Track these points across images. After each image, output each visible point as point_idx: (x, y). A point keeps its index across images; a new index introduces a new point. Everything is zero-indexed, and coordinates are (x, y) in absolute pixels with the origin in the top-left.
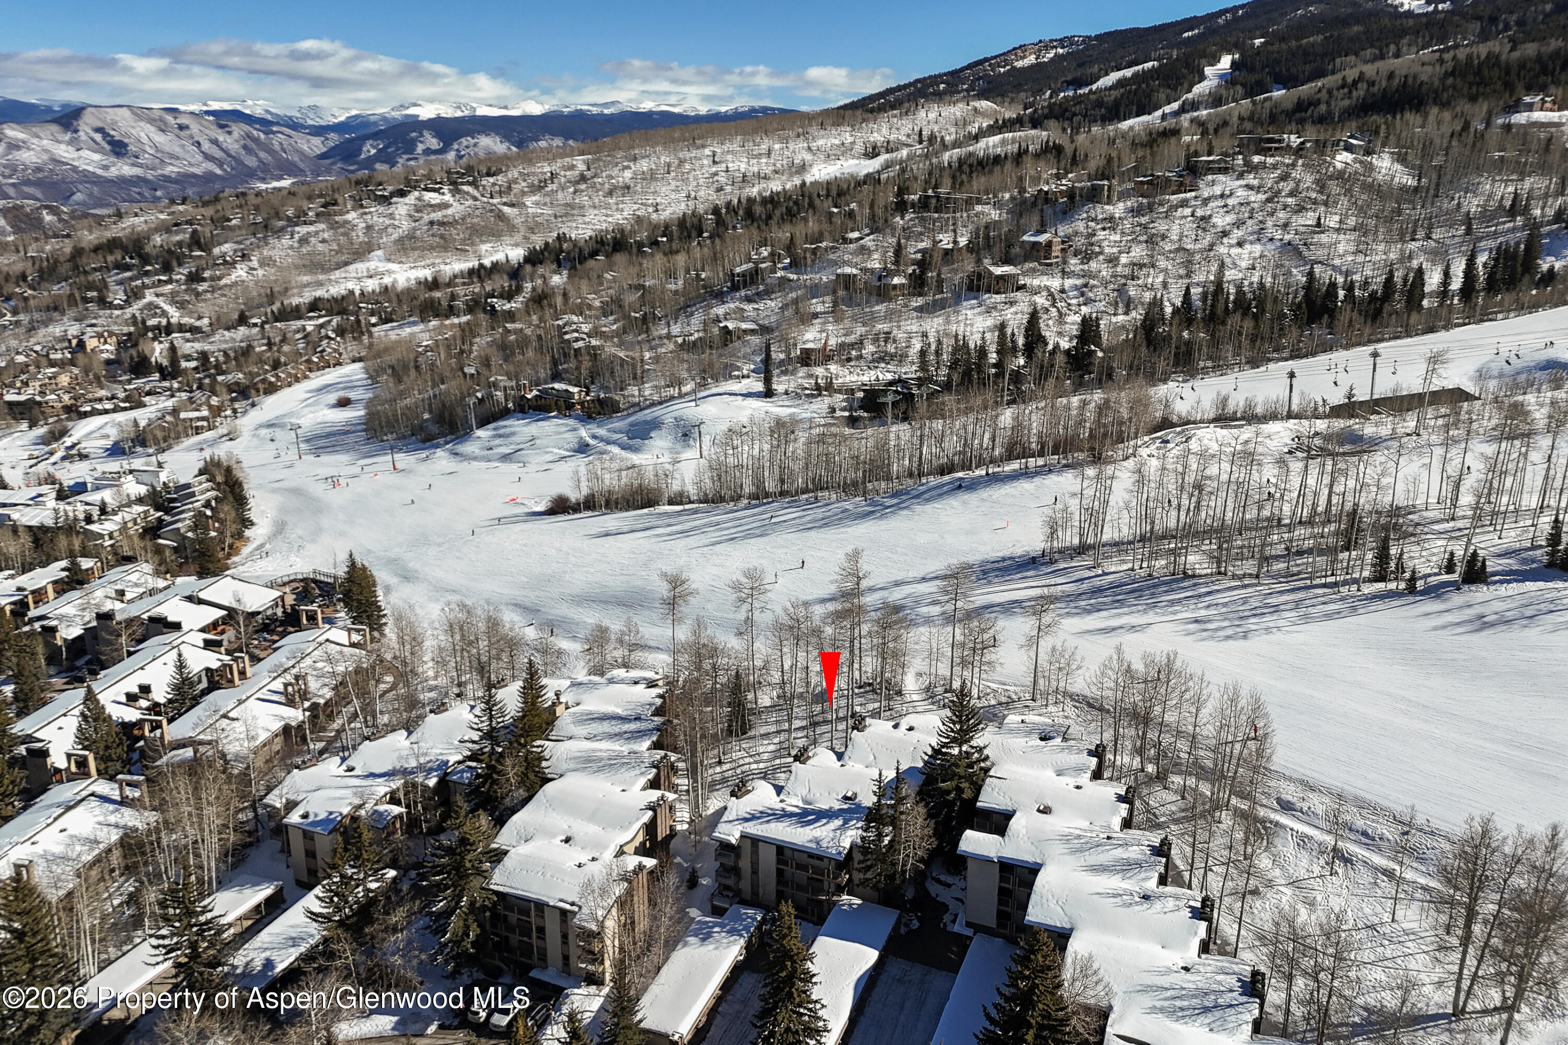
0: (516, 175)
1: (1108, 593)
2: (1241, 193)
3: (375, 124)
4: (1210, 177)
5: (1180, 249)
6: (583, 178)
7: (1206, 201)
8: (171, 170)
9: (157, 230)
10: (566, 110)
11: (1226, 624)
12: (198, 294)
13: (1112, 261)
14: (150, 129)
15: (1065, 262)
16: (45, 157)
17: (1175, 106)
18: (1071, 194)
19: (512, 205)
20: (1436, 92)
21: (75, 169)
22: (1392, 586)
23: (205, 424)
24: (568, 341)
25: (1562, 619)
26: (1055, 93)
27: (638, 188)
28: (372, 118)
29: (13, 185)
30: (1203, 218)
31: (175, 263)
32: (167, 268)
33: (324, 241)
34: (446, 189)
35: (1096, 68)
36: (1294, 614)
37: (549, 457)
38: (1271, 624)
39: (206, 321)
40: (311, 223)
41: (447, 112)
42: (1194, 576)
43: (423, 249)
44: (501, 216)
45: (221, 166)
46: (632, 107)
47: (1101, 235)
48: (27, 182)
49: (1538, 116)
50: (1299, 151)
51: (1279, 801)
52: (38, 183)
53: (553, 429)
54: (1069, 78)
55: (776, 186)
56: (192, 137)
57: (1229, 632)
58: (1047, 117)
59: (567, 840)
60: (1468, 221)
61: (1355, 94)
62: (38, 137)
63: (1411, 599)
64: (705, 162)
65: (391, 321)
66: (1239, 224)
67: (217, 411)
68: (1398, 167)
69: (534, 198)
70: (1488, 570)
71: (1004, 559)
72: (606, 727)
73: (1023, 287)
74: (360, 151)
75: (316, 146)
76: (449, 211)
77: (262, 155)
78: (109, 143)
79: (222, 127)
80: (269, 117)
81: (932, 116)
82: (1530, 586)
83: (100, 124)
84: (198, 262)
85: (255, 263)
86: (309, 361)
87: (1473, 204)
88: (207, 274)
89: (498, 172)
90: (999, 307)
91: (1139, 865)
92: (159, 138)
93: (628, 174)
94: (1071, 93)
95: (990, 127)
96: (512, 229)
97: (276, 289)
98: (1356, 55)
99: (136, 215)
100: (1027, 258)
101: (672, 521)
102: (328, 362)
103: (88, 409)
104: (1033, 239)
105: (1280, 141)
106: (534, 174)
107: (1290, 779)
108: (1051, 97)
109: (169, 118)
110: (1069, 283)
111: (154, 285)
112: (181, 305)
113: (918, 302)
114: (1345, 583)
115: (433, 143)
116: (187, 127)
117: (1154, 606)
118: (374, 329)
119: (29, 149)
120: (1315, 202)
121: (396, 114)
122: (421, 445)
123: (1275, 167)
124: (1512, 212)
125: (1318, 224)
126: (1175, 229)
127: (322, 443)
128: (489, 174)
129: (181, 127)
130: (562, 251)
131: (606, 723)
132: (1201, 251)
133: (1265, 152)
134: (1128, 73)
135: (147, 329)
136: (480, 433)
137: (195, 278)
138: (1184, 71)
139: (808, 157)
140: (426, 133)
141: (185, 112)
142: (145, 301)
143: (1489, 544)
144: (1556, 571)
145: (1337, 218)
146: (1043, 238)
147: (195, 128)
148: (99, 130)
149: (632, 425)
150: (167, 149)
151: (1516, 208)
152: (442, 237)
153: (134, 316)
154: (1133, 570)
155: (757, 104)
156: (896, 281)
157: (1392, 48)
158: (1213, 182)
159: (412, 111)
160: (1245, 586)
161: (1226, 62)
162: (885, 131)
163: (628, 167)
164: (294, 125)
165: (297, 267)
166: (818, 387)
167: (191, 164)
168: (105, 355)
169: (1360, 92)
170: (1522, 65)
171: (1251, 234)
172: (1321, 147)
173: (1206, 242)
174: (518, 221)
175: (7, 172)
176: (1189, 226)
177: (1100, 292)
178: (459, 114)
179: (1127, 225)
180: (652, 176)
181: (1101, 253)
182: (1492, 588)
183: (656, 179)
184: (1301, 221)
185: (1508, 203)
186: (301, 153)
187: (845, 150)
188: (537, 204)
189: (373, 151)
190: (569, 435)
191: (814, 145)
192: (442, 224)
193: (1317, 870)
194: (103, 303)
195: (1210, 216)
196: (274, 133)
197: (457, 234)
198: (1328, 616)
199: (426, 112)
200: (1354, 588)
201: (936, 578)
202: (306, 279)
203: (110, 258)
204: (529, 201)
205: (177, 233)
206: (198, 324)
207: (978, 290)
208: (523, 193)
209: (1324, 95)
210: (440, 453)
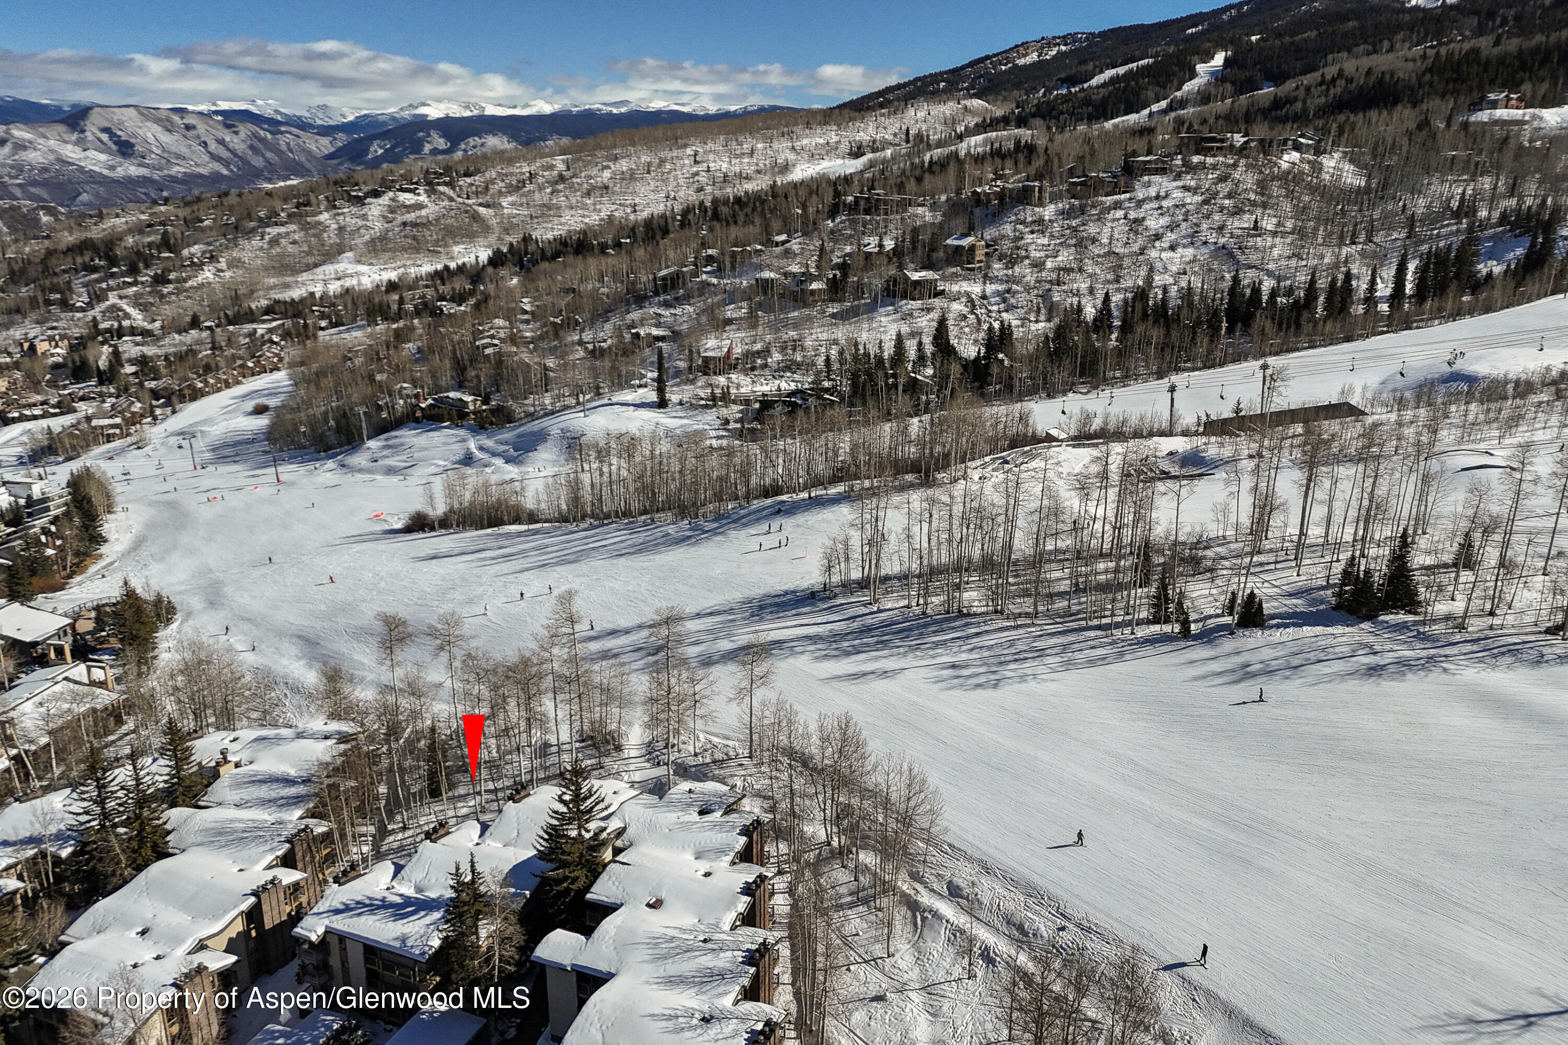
0: (494, 175)
1: (876, 632)
2: (1177, 194)
3: (384, 123)
4: (1146, 178)
5: (1111, 253)
6: (561, 178)
7: (1140, 203)
8: (177, 170)
9: (130, 231)
10: (575, 109)
11: (983, 669)
12: (162, 296)
13: (1038, 265)
14: (157, 129)
15: (989, 267)
16: (52, 157)
17: (1163, 104)
18: (1001, 196)
19: (487, 206)
20: (1412, 89)
21: (81, 169)
22: (1167, 628)
23: (118, 431)
24: (478, 347)
25: (1328, 670)
26: (1049, 91)
27: (617, 189)
28: (381, 118)
29: (19, 185)
30: (1136, 221)
31: (141, 265)
32: (133, 270)
33: (294, 242)
34: (421, 190)
35: (1090, 66)
36: (1058, 659)
37: (433, 470)
38: (1029, 672)
39: (158, 324)
40: (282, 224)
41: (456, 111)
42: (969, 615)
43: (394, 250)
44: (476, 217)
45: (227, 166)
46: (643, 107)
47: (1029, 238)
48: (34, 183)
49: (1501, 113)
50: (1242, 151)
51: (950, 885)
52: (44, 184)
53: (442, 439)
54: (1063, 75)
55: (750, 186)
56: (198, 137)
57: (982, 679)
58: (1034, 116)
59: (143, 933)
60: (1411, 222)
61: (1332, 91)
62: (45, 137)
63: (1183, 644)
64: (687, 162)
65: (343, 325)
66: (1172, 227)
67: (134, 420)
68: (1348, 167)
69: (510, 199)
70: (1265, 612)
71: (786, 593)
72: (264, 792)
73: (942, 292)
74: (367, 151)
75: (324, 146)
76: (424, 212)
77: (269, 155)
78: (115, 143)
79: (228, 126)
80: (279, 118)
81: (921, 114)
82: (1307, 631)
83: (107, 125)
84: (165, 264)
85: (223, 265)
86: (243, 366)
87: (1420, 205)
88: (172, 276)
89: (478, 171)
90: (916, 314)
91: (721, 975)
92: (166, 138)
93: (607, 174)
94: (1064, 91)
95: (977, 125)
96: (487, 229)
97: (240, 292)
98: (1349, 51)
99: (117, 216)
100: (950, 261)
101: (506, 542)
102: (264, 366)
103: (16, 415)
104: (956, 243)
105: (1222, 141)
106: (512, 174)
107: (970, 859)
108: (1044, 95)
109: (176, 118)
110: (990, 288)
111: (119, 287)
112: (144, 308)
113: (833, 308)
114: (1118, 625)
115: (441, 143)
116: (194, 127)
117: (917, 648)
118: (321, 333)
119: (35, 149)
120: (1254, 204)
121: (406, 114)
122: (316, 456)
123: (1214, 167)
124: (1457, 215)
125: (1255, 228)
126: (1106, 231)
127: (227, 452)
128: (467, 175)
129: (188, 127)
130: (526, 253)
131: (265, 788)
132: (1131, 255)
133: (1206, 152)
134: (1121, 70)
135: (99, 332)
136: (373, 444)
137: (161, 280)
138: (1175, 68)
139: (792, 157)
140: (433, 133)
141: (193, 112)
142: (108, 303)
143: (1285, 581)
144: (1342, 614)
145: (1274, 221)
146: (966, 242)
147: (201, 128)
148: (105, 130)
149: (519, 436)
150: (173, 149)
151: (1466, 210)
152: (414, 238)
153: (95, 318)
154: (908, 607)
155: (767, 102)
156: (815, 286)
157: (1386, 44)
158: (1148, 184)
159: (423, 110)
160: (1018, 627)
161: (1219, 59)
162: (871, 130)
163: (608, 167)
164: (303, 125)
165: (266, 269)
166: (713, 398)
167: (197, 165)
168: (51, 360)
169: (1337, 90)
170: (1502, 61)
171: (1184, 237)
172: (1266, 147)
173: (1135, 248)
174: (494, 222)
175: (14, 172)
176: (1121, 230)
177: (1022, 299)
178: (467, 114)
179: (1056, 227)
180: (631, 177)
181: (1027, 257)
182: (1267, 632)
183: (636, 180)
184: (1237, 224)
185: (1455, 204)
186: (308, 152)
187: (830, 150)
188: (513, 204)
189: (380, 151)
190: (456, 447)
191: (798, 145)
192: (414, 225)
193: (957, 971)
194: (65, 305)
195: (1144, 219)
196: (282, 133)
197: (430, 235)
198: (1092, 663)
199: (434, 112)
200: (1127, 631)
201: (711, 614)
202: (272, 281)
203: (79, 260)
204: (505, 202)
205: (149, 234)
206: (149, 327)
207: (894, 297)
208: (500, 193)
209: (1301, 93)
210: (330, 464)
